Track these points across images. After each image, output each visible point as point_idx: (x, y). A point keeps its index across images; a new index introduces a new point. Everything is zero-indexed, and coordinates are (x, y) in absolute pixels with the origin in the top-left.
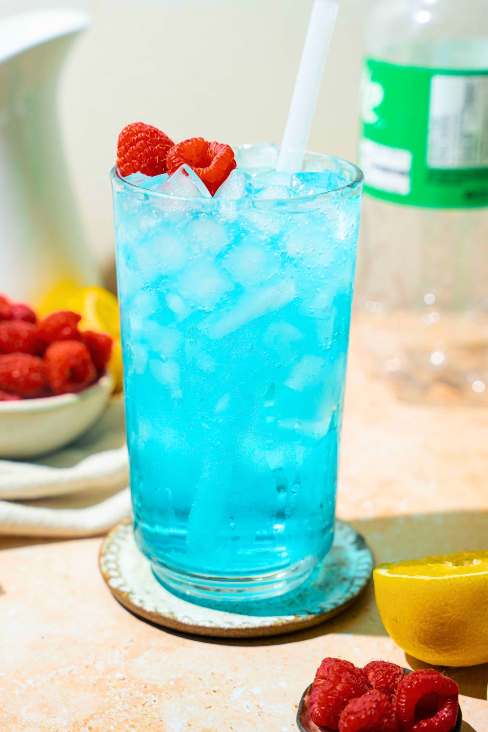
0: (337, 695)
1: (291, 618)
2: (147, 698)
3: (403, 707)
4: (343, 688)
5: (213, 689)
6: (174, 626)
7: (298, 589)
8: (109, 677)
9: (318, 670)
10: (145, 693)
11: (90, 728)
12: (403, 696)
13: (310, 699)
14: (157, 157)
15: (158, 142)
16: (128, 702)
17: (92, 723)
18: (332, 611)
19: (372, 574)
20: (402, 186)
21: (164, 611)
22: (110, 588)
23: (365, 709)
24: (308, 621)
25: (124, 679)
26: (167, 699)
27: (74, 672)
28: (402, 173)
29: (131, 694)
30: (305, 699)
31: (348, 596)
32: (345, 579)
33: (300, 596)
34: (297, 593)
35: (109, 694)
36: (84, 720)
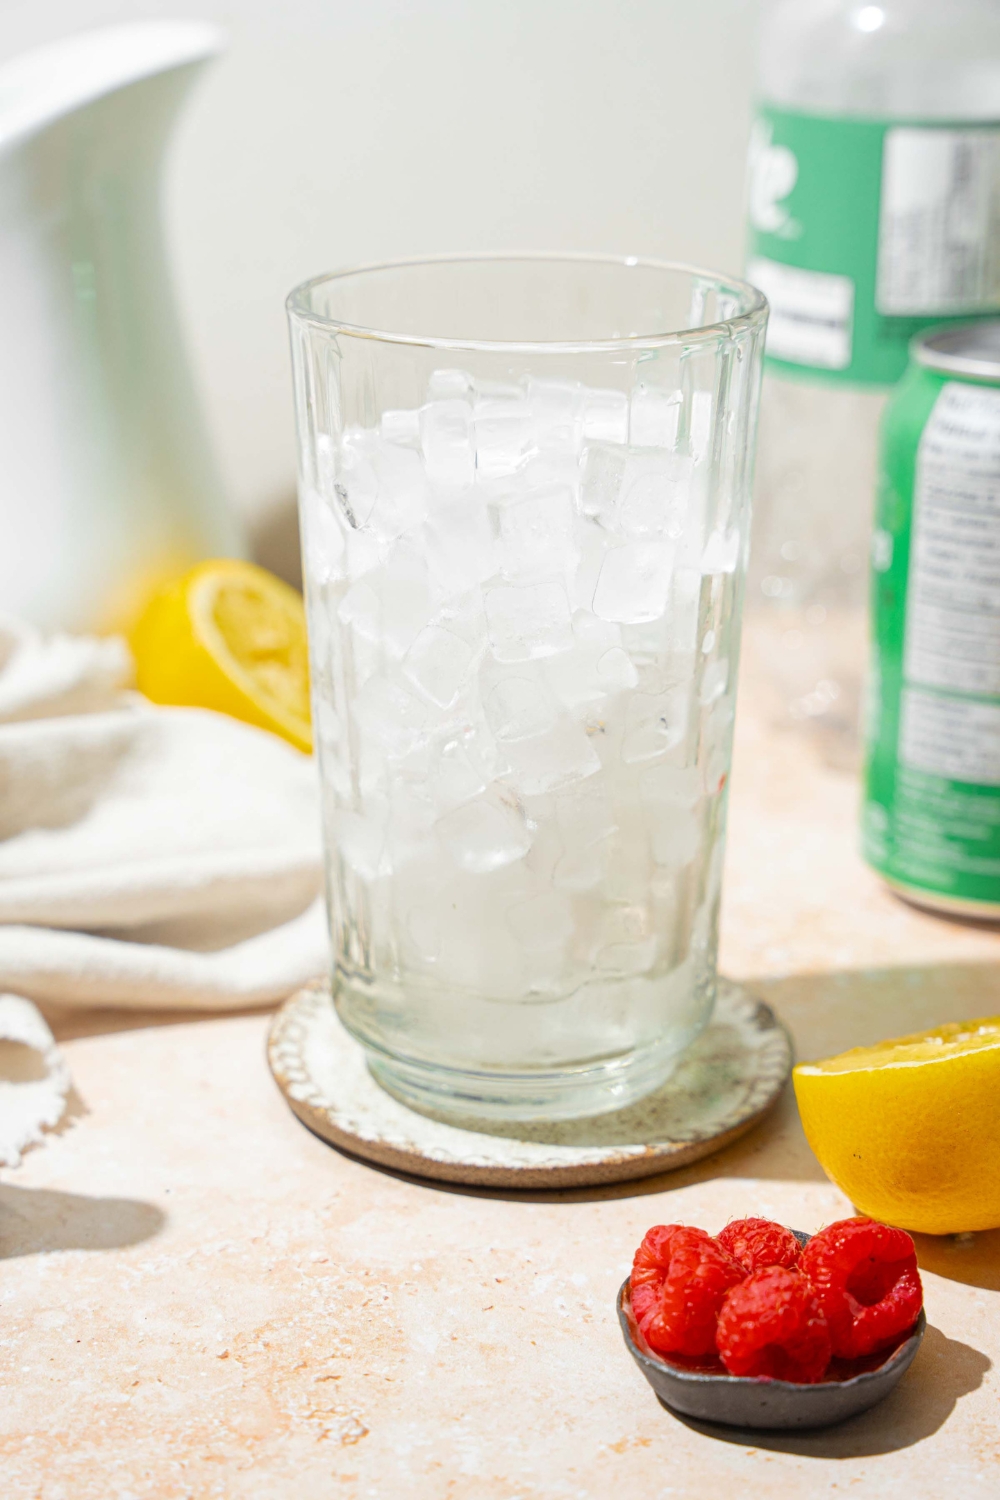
1: (639, 1150)
2: (370, 1292)
5: (495, 1276)
6: (415, 1168)
7: (650, 1098)
8: (296, 1257)
10: (367, 1284)
11: (266, 1345)
16: (335, 1299)
17: (268, 1336)
18: (716, 1137)
19: (790, 1072)
20: (832, 348)
21: (397, 1139)
22: (291, 1101)
24: (670, 1155)
25: (325, 1261)
26: (410, 1294)
27: (230, 1250)
28: (831, 324)
29: (341, 1287)
31: (747, 1110)
32: (737, 1082)
33: (654, 1111)
34: (649, 1107)
35: (299, 1286)
36: (254, 1331)
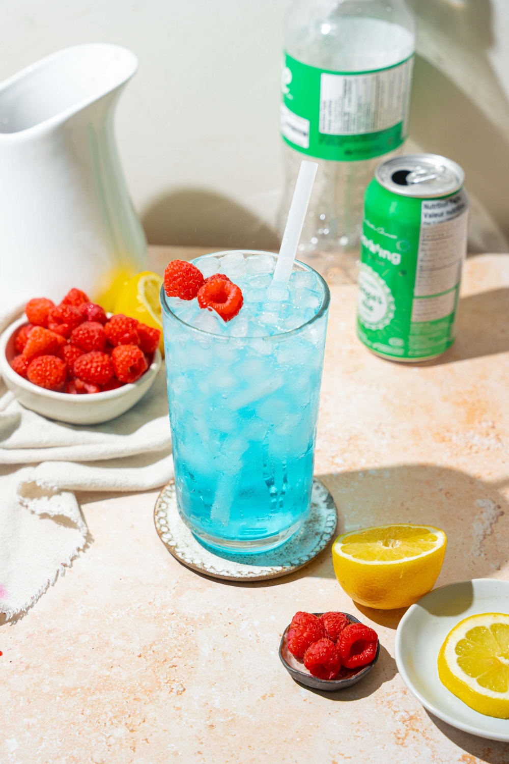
0: (303, 640)
1: (279, 569)
2: (188, 628)
3: (343, 649)
4: (307, 635)
5: (229, 621)
6: (204, 573)
8: (163, 612)
9: (294, 617)
10: (187, 624)
11: (153, 651)
12: (343, 642)
13: (288, 636)
14: (191, 289)
15: (191, 278)
16: (176, 631)
17: (154, 648)
18: (307, 562)
21: (197, 562)
22: (163, 542)
23: (319, 653)
24: (291, 570)
25: (173, 613)
26: (200, 629)
27: (142, 608)
29: (178, 626)
30: (285, 636)
31: (318, 549)
32: (317, 534)
34: (285, 547)
35: (164, 625)
36: (150, 645)
